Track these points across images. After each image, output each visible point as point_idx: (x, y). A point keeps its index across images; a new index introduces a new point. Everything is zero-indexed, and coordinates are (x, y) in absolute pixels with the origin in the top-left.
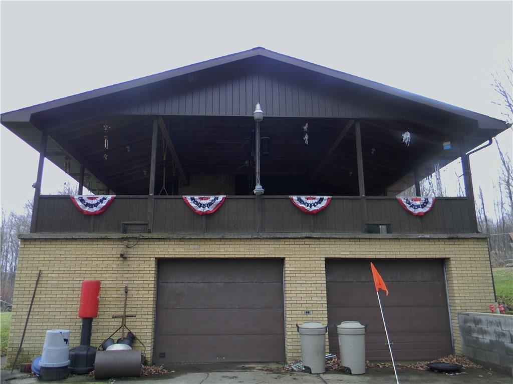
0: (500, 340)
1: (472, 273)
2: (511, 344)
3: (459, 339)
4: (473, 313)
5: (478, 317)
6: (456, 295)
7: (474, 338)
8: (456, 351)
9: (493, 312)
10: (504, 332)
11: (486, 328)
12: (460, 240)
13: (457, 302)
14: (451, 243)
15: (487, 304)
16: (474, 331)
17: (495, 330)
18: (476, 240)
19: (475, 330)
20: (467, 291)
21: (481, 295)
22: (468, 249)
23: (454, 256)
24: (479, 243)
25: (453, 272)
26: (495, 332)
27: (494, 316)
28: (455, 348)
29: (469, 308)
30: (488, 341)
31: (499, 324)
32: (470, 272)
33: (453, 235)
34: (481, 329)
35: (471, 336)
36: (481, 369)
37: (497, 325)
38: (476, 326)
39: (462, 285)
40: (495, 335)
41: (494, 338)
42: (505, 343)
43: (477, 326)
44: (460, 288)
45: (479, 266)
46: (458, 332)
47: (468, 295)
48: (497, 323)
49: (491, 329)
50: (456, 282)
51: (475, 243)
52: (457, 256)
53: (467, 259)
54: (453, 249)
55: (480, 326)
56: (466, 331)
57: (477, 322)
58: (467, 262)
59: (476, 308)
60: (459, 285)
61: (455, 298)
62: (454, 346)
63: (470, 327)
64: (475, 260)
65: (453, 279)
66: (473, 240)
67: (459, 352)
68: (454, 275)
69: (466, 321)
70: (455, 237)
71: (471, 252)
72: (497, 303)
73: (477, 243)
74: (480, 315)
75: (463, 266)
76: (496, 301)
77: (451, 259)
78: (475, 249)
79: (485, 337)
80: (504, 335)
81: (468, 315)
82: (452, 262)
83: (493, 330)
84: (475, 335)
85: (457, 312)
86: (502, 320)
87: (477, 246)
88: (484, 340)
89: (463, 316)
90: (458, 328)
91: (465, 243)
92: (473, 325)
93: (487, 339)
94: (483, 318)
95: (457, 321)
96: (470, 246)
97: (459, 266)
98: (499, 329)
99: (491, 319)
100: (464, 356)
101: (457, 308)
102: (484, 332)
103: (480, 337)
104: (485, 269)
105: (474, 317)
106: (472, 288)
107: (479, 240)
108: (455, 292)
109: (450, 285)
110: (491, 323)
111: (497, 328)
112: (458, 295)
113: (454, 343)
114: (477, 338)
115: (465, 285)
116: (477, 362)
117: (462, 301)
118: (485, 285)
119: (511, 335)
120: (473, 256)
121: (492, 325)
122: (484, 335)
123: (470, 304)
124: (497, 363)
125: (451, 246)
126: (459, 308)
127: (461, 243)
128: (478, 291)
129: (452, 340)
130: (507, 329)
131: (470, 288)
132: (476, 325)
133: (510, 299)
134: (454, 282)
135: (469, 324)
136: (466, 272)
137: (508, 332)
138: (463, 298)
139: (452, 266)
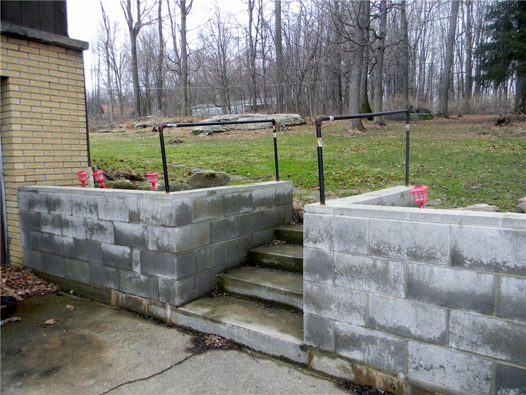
0: (94, 239)
1: (51, 113)
2: (114, 247)
3: (18, 236)
4: (46, 188)
5: (55, 196)
6: (16, 153)
7: (45, 235)
8: (12, 259)
9: (83, 184)
10: (103, 223)
11: (68, 217)
12: (32, 44)
13: (17, 166)
14: (11, 46)
15: (75, 170)
16: (46, 222)
17: (85, 219)
18: (63, 50)
19: (47, 220)
20: (40, 147)
21: (65, 153)
22: (47, 66)
23: (17, 74)
24: (69, 57)
25: (13, 107)
26: (85, 224)
27: (85, 192)
28: (11, 253)
29: (42, 178)
30: (71, 241)
31: (94, 208)
32: (48, 110)
33: (15, 29)
34: (59, 217)
35: (39, 231)
36: (55, 292)
37: (91, 211)
38: (49, 213)
39: (30, 134)
40: (84, 229)
41: (81, 235)
42: (103, 245)
43: (52, 212)
44: (25, 140)
45: (66, 100)
46: (17, 224)
47: (41, 153)
48: (90, 206)
49: (77, 218)
50: (18, 127)
51: (61, 56)
52: (23, 75)
53: (43, 85)
54: (15, 61)
55: (57, 212)
56: (32, 223)
57: (52, 204)
58: (43, 91)
59: (54, 177)
60: (22, 134)
61: (15, 160)
62: (9, 250)
63: (39, 214)
64: (58, 87)
65: (12, 120)
66: (58, 49)
67: (17, 260)
68: (13, 114)
69: (31, 204)
70: (21, 33)
71: (52, 73)
72: (91, 168)
73: (65, 57)
74: (59, 191)
75: (34, 96)
76: (89, 165)
77: (10, 80)
78: (61, 68)
79: (64, 234)
80: (101, 229)
81: (36, 191)
82: (11, 87)
83: (82, 219)
84: (47, 229)
85: (16, 186)
86: (100, 200)
87: (64, 63)
88: (63, 238)
89: (27, 194)
90: (17, 217)
91: (42, 52)
92: (44, 211)
93: (68, 237)
94: (64, 197)
95: (15, 204)
96: (51, 60)
97: (28, 96)
98: (92, 218)
99: (78, 198)
100: (25, 268)
101: (18, 179)
102: (63, 224)
103: (57, 232)
104: (75, 107)
105: (47, 197)
106: (50, 141)
107: (69, 52)
108: (15, 147)
109: (6, 135)
110: (79, 206)
111: (89, 215)
112: (20, 153)
113: (8, 244)
114: (51, 235)
115: (35, 134)
116: (48, 279)
117: (27, 165)
118: (73, 136)
119: (115, 229)
120: (56, 80)
121: (80, 209)
122: (65, 230)
123: (42, 171)
124: (85, 280)
125: (10, 53)
126: (22, 179)
127: (33, 49)
128: (60, 147)
129: (6, 239)
130: (109, 218)
131: (45, 141)
132: (50, 210)
133: (106, 164)
134: (14, 127)
135: (37, 210)
136: (40, 110)
137: (109, 224)
138: (32, 159)
139: (11, 94)
